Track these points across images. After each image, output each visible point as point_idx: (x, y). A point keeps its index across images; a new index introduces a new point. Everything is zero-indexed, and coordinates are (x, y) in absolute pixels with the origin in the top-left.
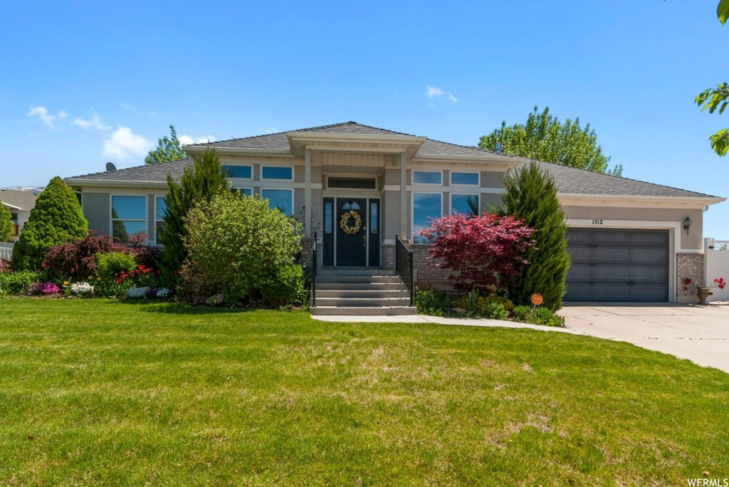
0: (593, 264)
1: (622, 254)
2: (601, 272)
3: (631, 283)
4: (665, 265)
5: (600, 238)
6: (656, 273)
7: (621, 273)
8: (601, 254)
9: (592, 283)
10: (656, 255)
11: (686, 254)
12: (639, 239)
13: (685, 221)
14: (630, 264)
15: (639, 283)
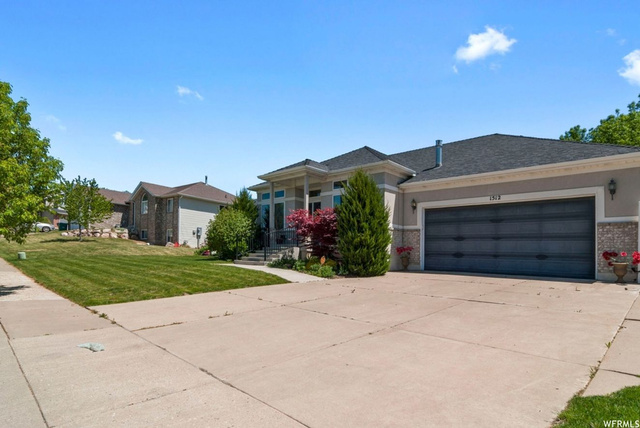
0: (497, 238)
1: (530, 227)
2: (506, 246)
3: (541, 257)
4: (590, 237)
5: (503, 213)
6: (577, 247)
7: (530, 246)
8: (506, 229)
9: (496, 256)
10: (577, 226)
11: (609, 224)
12: (553, 210)
13: (610, 184)
14: (540, 237)
15: (552, 257)
